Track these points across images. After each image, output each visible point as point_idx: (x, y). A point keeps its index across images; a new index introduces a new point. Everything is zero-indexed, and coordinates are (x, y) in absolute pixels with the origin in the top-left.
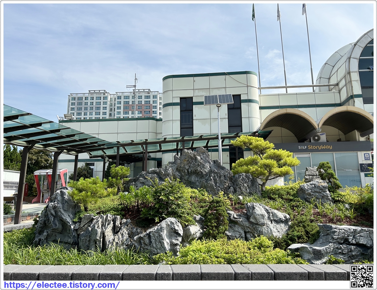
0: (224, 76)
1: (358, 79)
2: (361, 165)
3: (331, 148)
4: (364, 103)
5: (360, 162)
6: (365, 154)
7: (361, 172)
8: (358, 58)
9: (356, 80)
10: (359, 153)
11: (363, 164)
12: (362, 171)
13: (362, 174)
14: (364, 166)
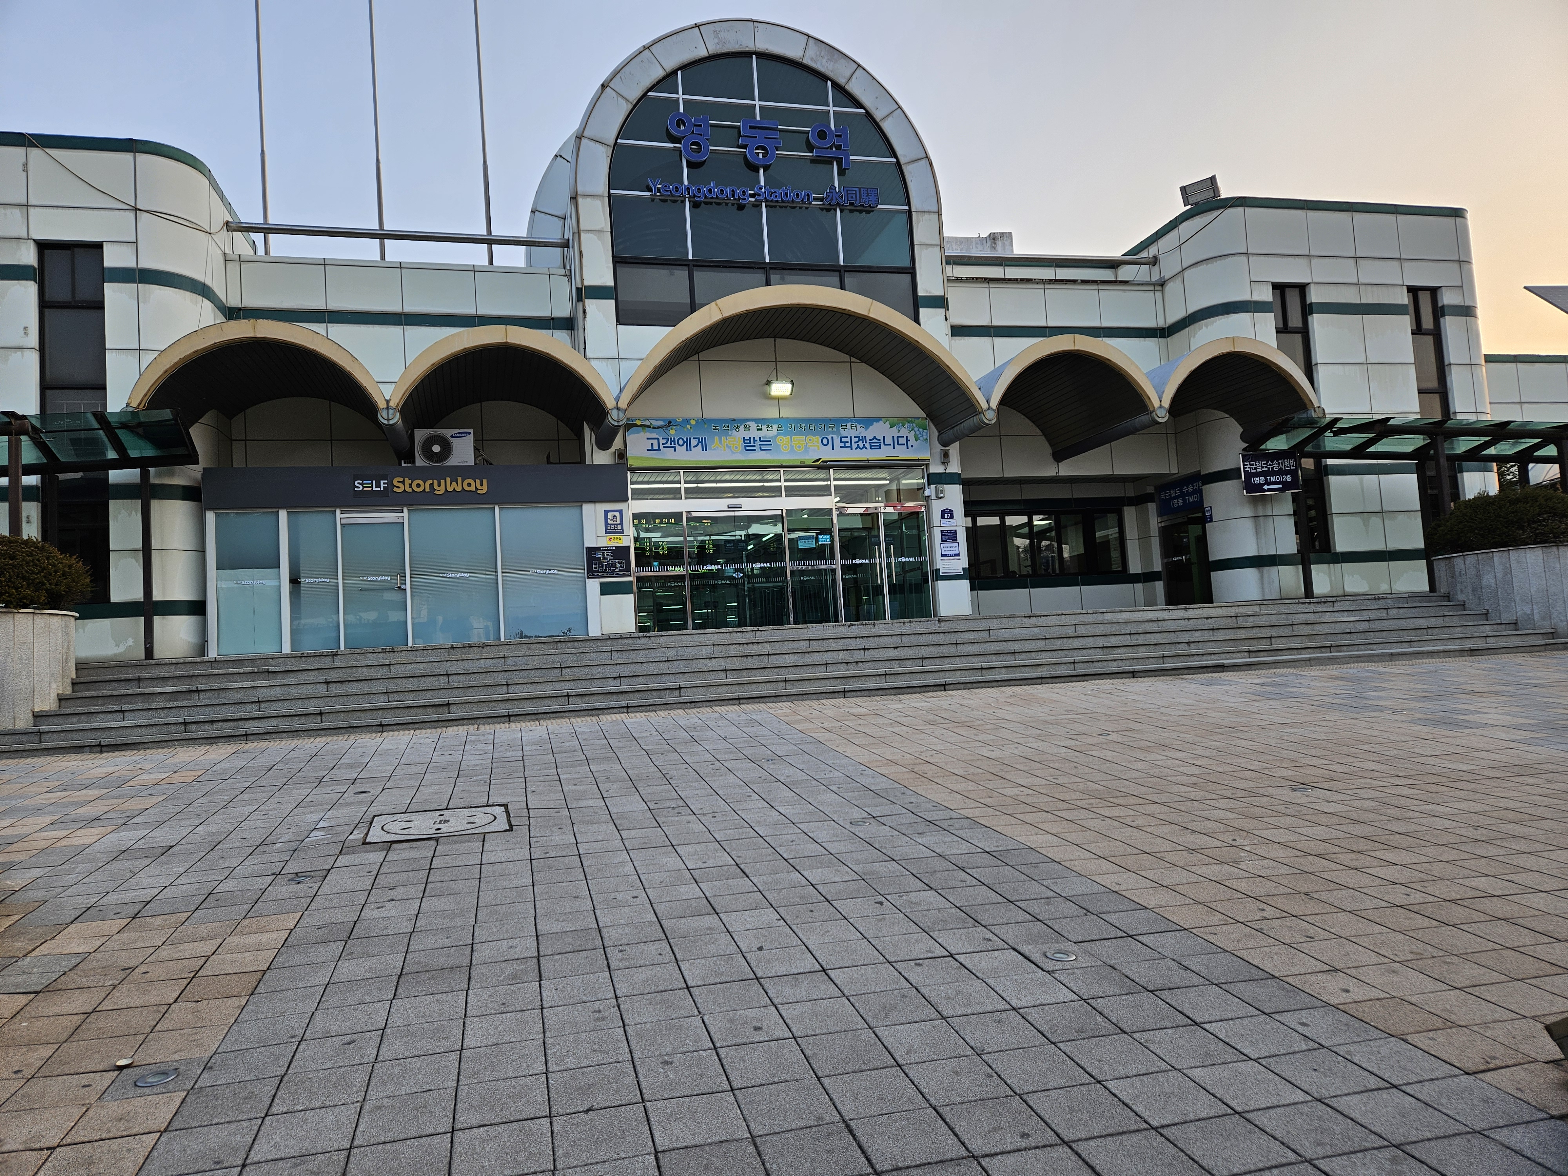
0: (19, 151)
1: (603, 225)
2: (591, 551)
3: (484, 489)
4: (620, 321)
5: (590, 543)
6: (606, 512)
7: (588, 578)
8: (611, 142)
9: (598, 228)
10: (587, 508)
11: (598, 549)
12: (592, 573)
13: (593, 585)
14: (599, 555)
